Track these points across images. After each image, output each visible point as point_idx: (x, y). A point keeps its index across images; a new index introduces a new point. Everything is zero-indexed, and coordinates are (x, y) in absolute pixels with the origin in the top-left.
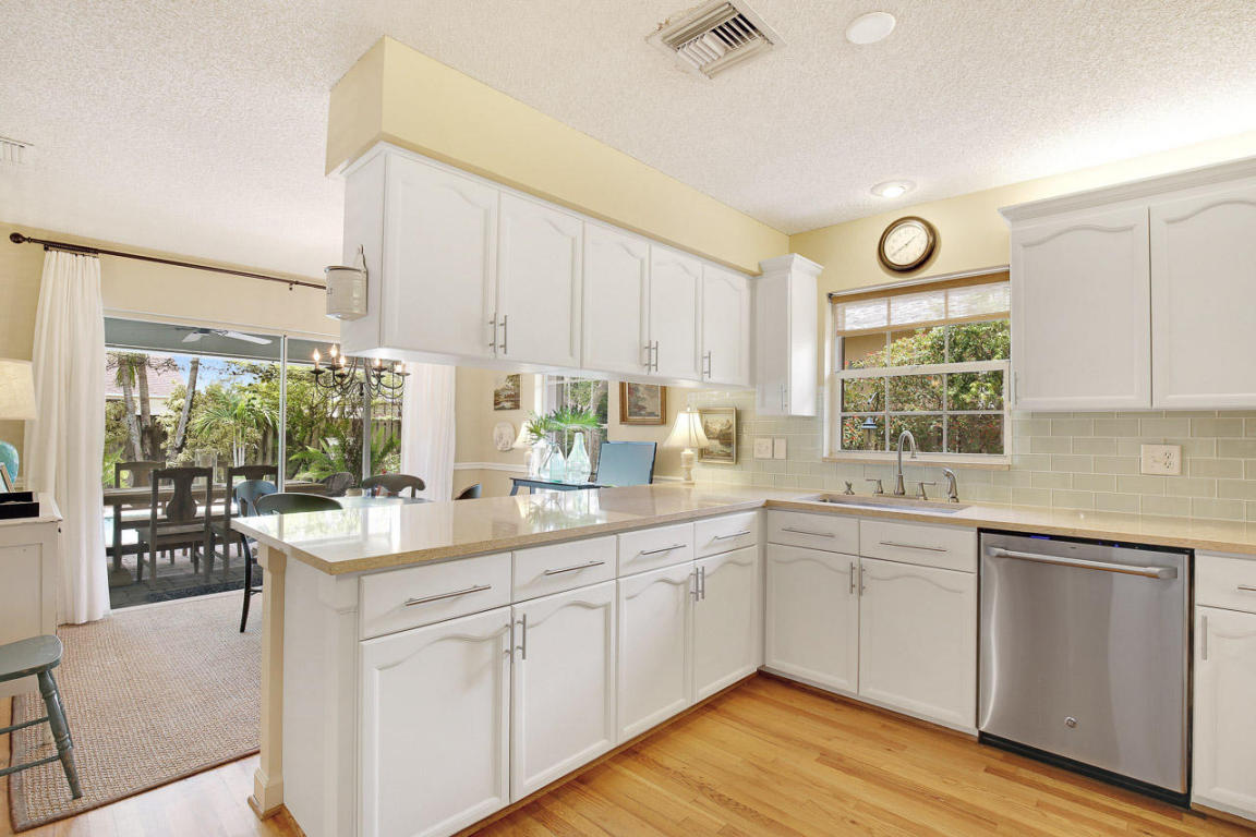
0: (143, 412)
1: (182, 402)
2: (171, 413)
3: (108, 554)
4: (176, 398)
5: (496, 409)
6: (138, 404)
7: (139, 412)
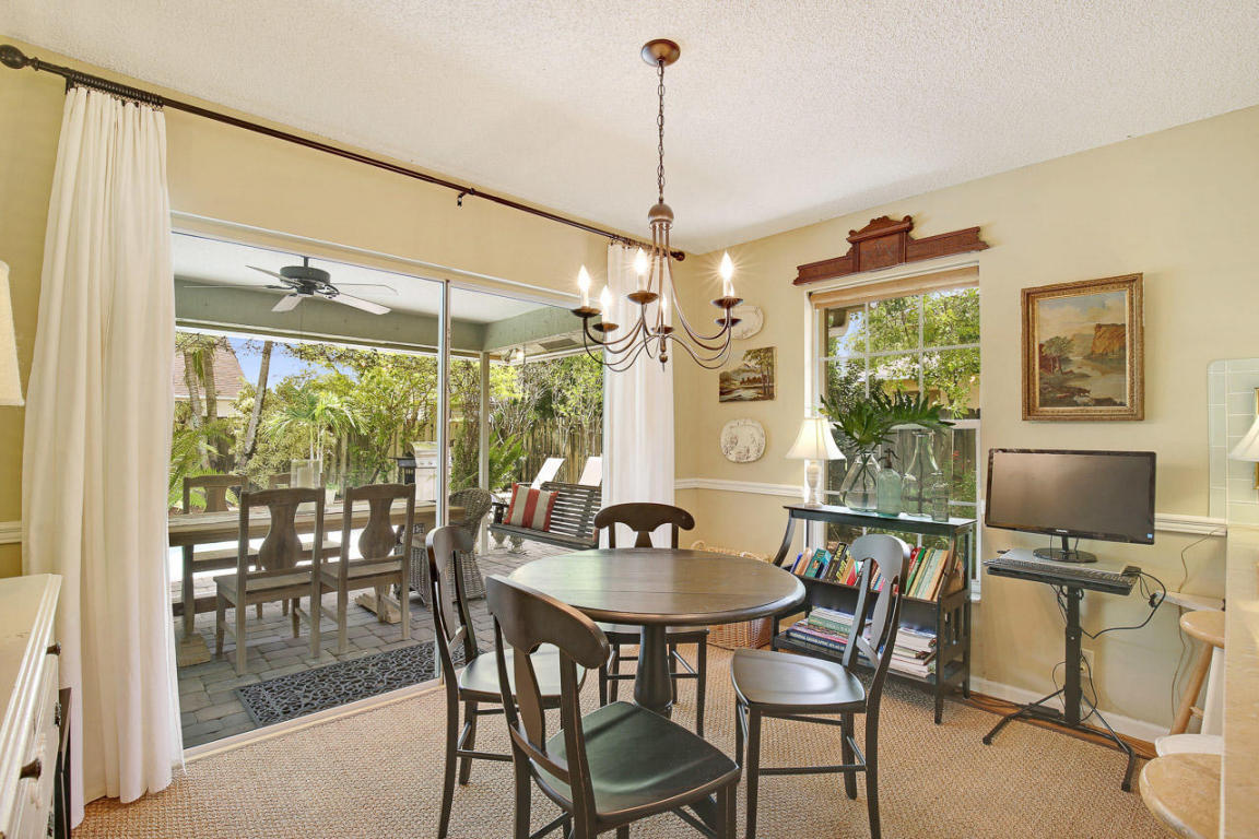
0: (209, 413)
1: (250, 401)
2: (240, 414)
3: (176, 614)
4: (243, 398)
5: (721, 401)
6: (204, 404)
7: (205, 413)
